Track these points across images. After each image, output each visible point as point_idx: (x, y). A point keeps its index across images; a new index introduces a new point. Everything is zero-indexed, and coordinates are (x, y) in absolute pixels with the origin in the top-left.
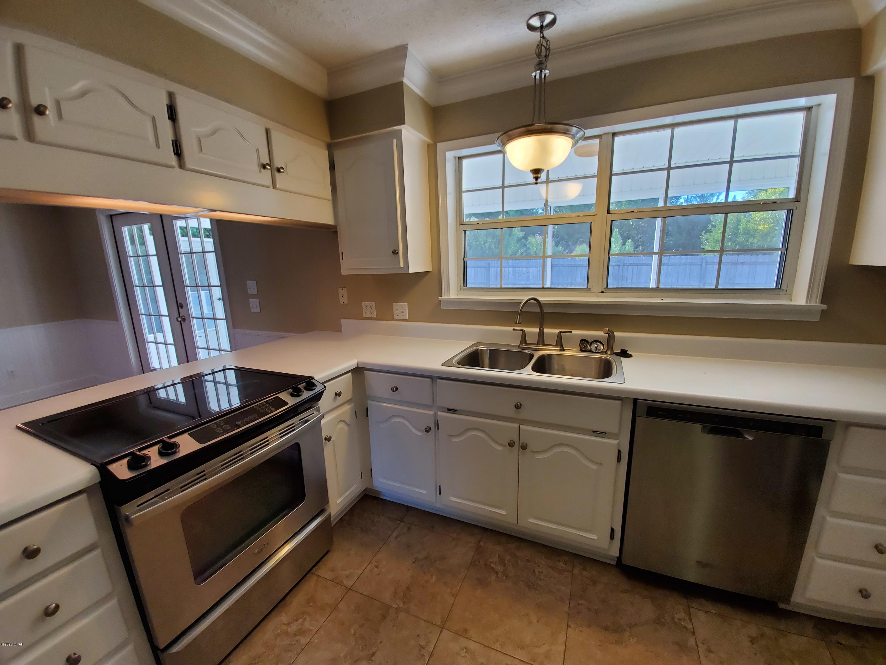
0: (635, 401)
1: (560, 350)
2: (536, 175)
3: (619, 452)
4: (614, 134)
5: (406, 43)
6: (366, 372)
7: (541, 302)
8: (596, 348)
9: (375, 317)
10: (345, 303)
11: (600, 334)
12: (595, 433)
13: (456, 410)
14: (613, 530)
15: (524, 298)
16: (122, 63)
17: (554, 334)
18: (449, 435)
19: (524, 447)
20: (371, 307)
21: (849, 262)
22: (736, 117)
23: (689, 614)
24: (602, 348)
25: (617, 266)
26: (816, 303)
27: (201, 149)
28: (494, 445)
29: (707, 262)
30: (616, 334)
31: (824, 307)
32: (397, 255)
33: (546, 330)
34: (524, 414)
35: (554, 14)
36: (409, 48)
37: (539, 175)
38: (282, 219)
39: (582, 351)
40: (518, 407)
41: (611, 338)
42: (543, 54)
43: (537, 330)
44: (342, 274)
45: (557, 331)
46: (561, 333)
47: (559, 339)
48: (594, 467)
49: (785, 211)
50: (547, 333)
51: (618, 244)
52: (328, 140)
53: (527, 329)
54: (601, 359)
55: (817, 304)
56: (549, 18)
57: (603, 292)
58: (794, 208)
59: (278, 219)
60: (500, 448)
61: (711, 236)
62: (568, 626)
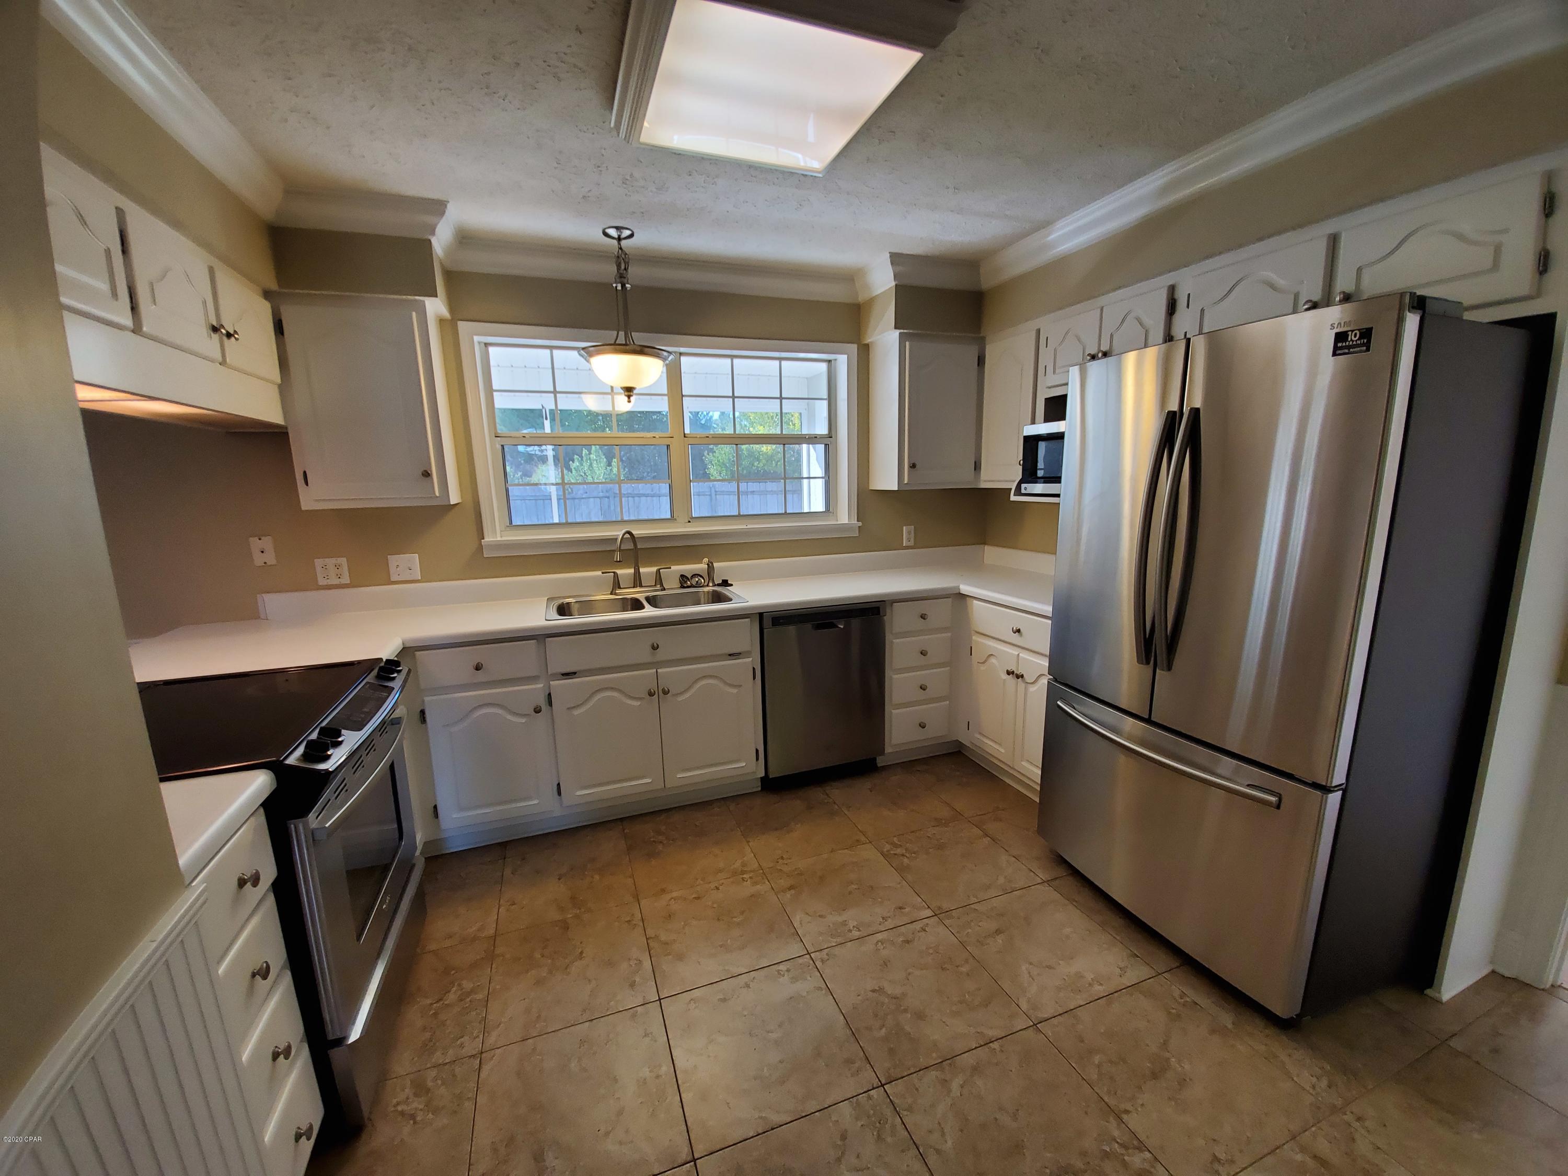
0: (761, 615)
1: (662, 590)
2: (629, 393)
3: (754, 669)
4: (681, 354)
5: (445, 200)
6: (418, 653)
7: (635, 536)
8: (697, 582)
9: (349, 582)
10: (269, 563)
11: (702, 567)
12: (732, 655)
13: (575, 673)
14: (757, 751)
15: (619, 533)
16: (79, 166)
17: (652, 573)
18: (568, 709)
19: (666, 692)
20: (338, 566)
21: (868, 486)
22: (780, 359)
23: (827, 795)
24: (703, 581)
25: (606, 497)
26: (854, 521)
27: (154, 300)
28: (629, 702)
29: (716, 491)
30: (715, 565)
31: (860, 524)
32: (430, 478)
33: (642, 570)
34: (661, 655)
35: (631, 230)
36: (449, 206)
37: (632, 394)
38: (213, 413)
39: (682, 587)
40: (655, 648)
41: (710, 567)
42: (623, 267)
43: (632, 571)
44: (303, 508)
45: (654, 569)
46: (659, 569)
47: (658, 578)
48: (735, 691)
49: (823, 445)
50: (643, 573)
51: (602, 465)
52: (273, 286)
53: (619, 572)
54: (708, 592)
55: (856, 522)
56: (627, 233)
57: (689, 522)
58: (829, 443)
59: (210, 412)
60: (636, 703)
61: (713, 456)
62: (748, 842)
